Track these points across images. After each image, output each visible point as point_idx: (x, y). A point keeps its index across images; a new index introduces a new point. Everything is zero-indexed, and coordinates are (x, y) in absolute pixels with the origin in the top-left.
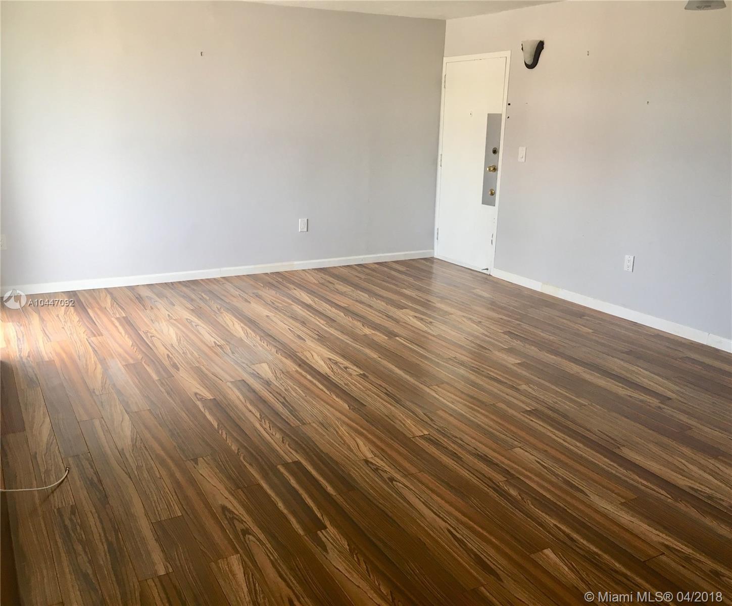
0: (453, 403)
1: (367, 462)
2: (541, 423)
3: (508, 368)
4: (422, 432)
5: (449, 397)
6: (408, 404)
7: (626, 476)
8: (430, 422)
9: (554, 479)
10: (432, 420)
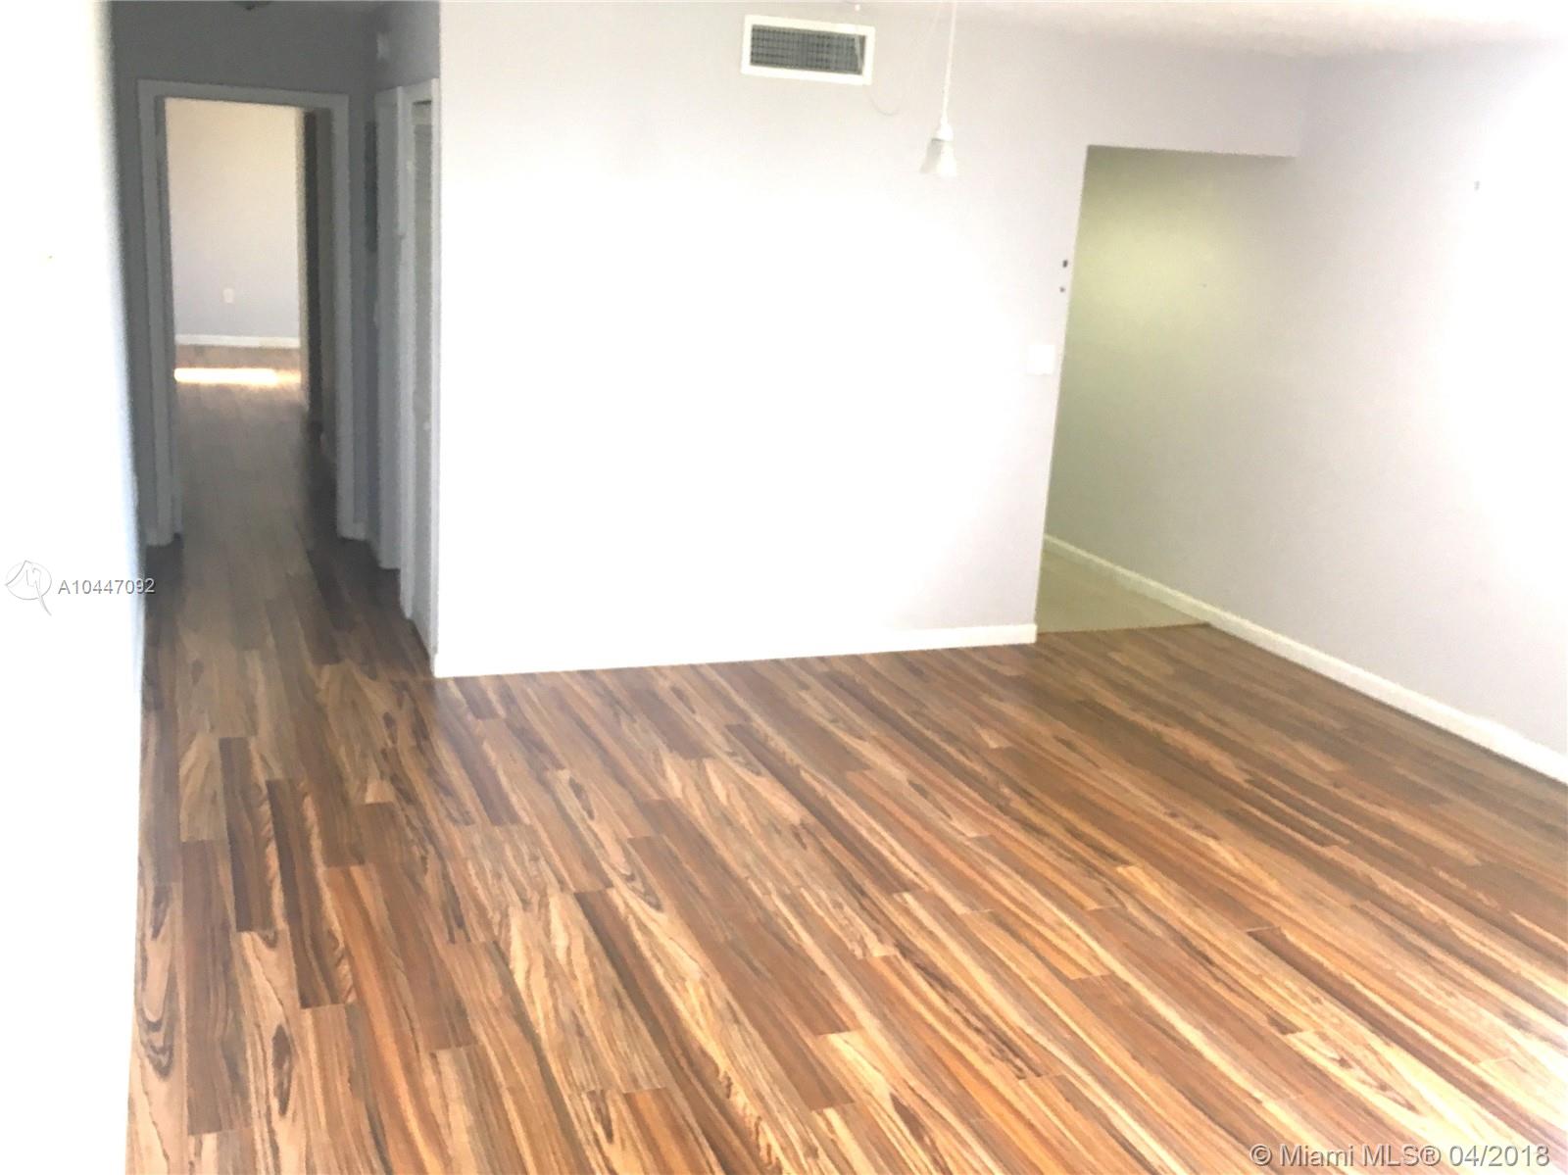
0: (1061, 924)
1: (1215, 837)
2: (902, 869)
3: (883, 1018)
4: (1129, 872)
5: (1065, 939)
6: (1159, 932)
7: (830, 789)
8: (1113, 888)
9: (939, 798)
10: (1109, 891)
